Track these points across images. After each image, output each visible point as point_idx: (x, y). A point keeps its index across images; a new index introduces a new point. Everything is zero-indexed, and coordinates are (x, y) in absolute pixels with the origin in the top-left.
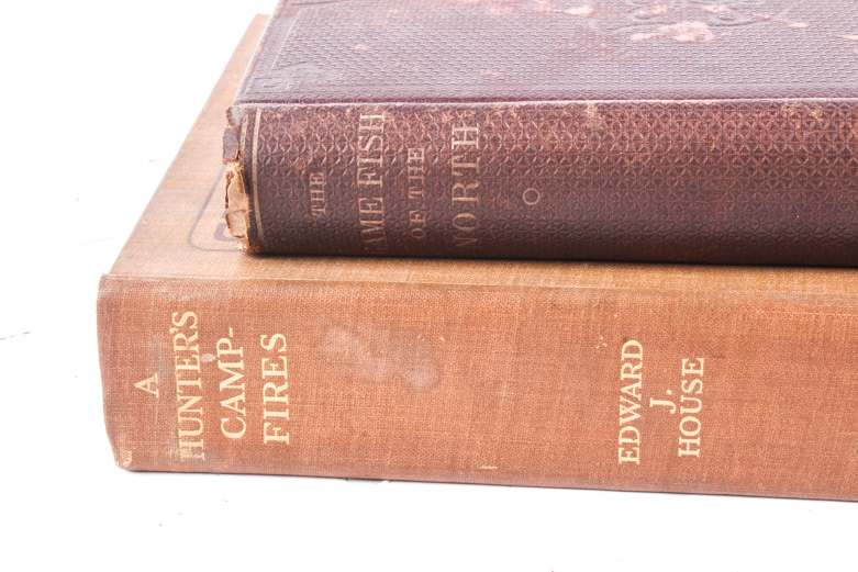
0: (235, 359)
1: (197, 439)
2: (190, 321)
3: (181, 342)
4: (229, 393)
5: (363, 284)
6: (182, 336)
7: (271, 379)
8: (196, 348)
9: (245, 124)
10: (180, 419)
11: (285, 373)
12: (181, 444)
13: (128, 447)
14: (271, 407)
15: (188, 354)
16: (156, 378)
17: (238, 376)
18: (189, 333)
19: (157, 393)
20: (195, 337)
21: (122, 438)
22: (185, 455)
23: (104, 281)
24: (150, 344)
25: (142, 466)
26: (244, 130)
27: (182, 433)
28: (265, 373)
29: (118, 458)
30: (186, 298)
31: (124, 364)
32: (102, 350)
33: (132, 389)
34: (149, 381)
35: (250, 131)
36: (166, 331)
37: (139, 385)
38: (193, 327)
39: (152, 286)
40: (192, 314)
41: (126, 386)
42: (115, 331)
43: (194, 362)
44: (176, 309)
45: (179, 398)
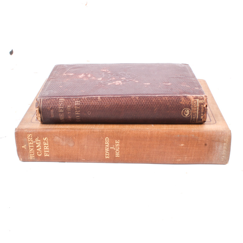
0: (39, 142)
1: (33, 156)
2: (31, 136)
3: (29, 139)
4: (38, 148)
5: (60, 129)
6: (29, 138)
7: (45, 145)
8: (32, 140)
9: (39, 101)
10: (30, 152)
11: (48, 144)
12: (31, 157)
13: (21, 157)
14: (46, 150)
15: (31, 141)
16: (25, 146)
17: (40, 145)
18: (31, 138)
19: (26, 148)
20: (32, 138)
21: (20, 156)
22: (31, 159)
23: (16, 129)
24: (24, 140)
25: (24, 160)
26: (39, 102)
27: (30, 155)
28: (44, 144)
29: (20, 159)
30: (30, 132)
31: (20, 143)
32: (16, 141)
33: (21, 147)
34: (24, 146)
35: (40, 102)
36: (27, 138)
37: (23, 147)
38: (31, 137)
39: (24, 130)
40: (31, 134)
41: (20, 147)
42: (18, 138)
43: (32, 143)
44: (28, 134)
45: (30, 149)
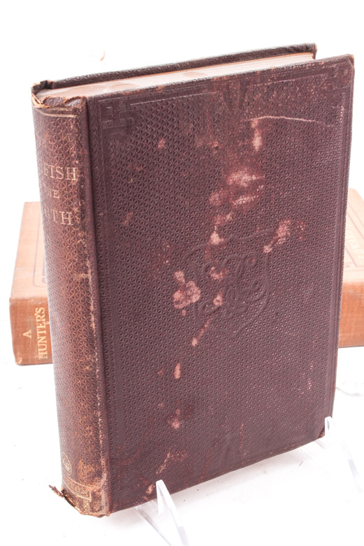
1: (45, 351)
2: (42, 311)
3: (39, 318)
6: (39, 316)
8: (44, 320)
10: (39, 345)
12: (39, 353)
13: (21, 356)
15: (41, 322)
16: (30, 332)
18: (42, 315)
19: (30, 337)
20: (44, 316)
21: (18, 354)
22: (40, 357)
23: (11, 300)
24: (28, 320)
25: (25, 362)
27: (39, 350)
29: (17, 361)
30: (40, 303)
31: (19, 327)
32: (12, 323)
33: (22, 336)
34: (27, 333)
36: (34, 315)
37: (24, 334)
38: (43, 313)
39: (27, 300)
40: (42, 308)
41: (20, 335)
42: (16, 316)
43: (43, 325)
44: (37, 307)
45: (38, 338)
